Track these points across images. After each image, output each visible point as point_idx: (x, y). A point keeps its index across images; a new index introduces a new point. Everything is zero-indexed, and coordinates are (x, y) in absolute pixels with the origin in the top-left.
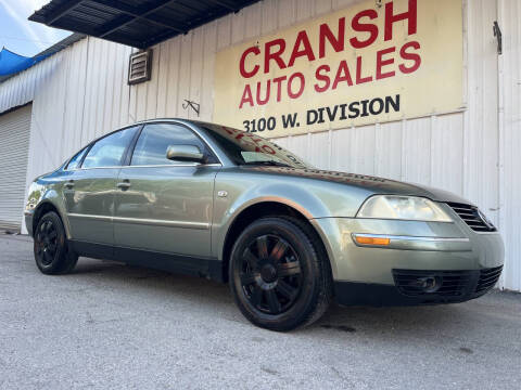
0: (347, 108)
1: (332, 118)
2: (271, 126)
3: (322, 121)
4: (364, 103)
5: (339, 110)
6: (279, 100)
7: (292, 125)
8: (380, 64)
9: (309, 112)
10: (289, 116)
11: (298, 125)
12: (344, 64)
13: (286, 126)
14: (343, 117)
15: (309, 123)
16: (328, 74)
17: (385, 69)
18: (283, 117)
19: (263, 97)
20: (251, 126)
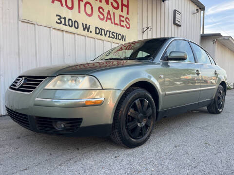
0: (111, 34)
1: (105, 35)
2: (76, 26)
3: (101, 35)
4: (117, 34)
5: (108, 32)
6: (79, 12)
7: (88, 31)
8: (121, 21)
9: (96, 28)
10: (86, 25)
11: (91, 32)
12: (109, 12)
13: (84, 30)
14: (109, 37)
15: (96, 33)
17: (122, 24)
18: (83, 24)
19: (70, 5)
20: (63, 20)
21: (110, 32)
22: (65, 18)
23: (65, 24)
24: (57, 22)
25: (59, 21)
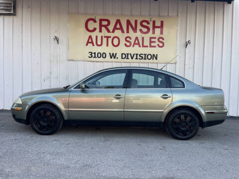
0: (138, 56)
1: (132, 58)
2: (104, 56)
3: (128, 58)
4: (145, 55)
5: (135, 55)
6: (107, 45)
7: (114, 58)
8: (151, 42)
9: (122, 54)
10: (113, 54)
11: (117, 58)
12: (137, 38)
13: (111, 58)
14: (137, 59)
15: (122, 58)
16: (131, 40)
17: (153, 44)
18: (110, 54)
19: (99, 43)
20: (93, 55)
21: (137, 54)
22: (95, 53)
23: (95, 57)
24: (89, 57)
25: (90, 56)
